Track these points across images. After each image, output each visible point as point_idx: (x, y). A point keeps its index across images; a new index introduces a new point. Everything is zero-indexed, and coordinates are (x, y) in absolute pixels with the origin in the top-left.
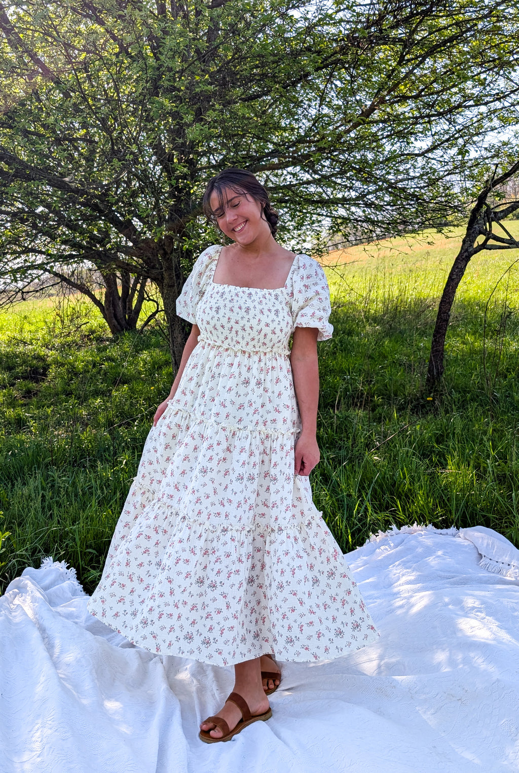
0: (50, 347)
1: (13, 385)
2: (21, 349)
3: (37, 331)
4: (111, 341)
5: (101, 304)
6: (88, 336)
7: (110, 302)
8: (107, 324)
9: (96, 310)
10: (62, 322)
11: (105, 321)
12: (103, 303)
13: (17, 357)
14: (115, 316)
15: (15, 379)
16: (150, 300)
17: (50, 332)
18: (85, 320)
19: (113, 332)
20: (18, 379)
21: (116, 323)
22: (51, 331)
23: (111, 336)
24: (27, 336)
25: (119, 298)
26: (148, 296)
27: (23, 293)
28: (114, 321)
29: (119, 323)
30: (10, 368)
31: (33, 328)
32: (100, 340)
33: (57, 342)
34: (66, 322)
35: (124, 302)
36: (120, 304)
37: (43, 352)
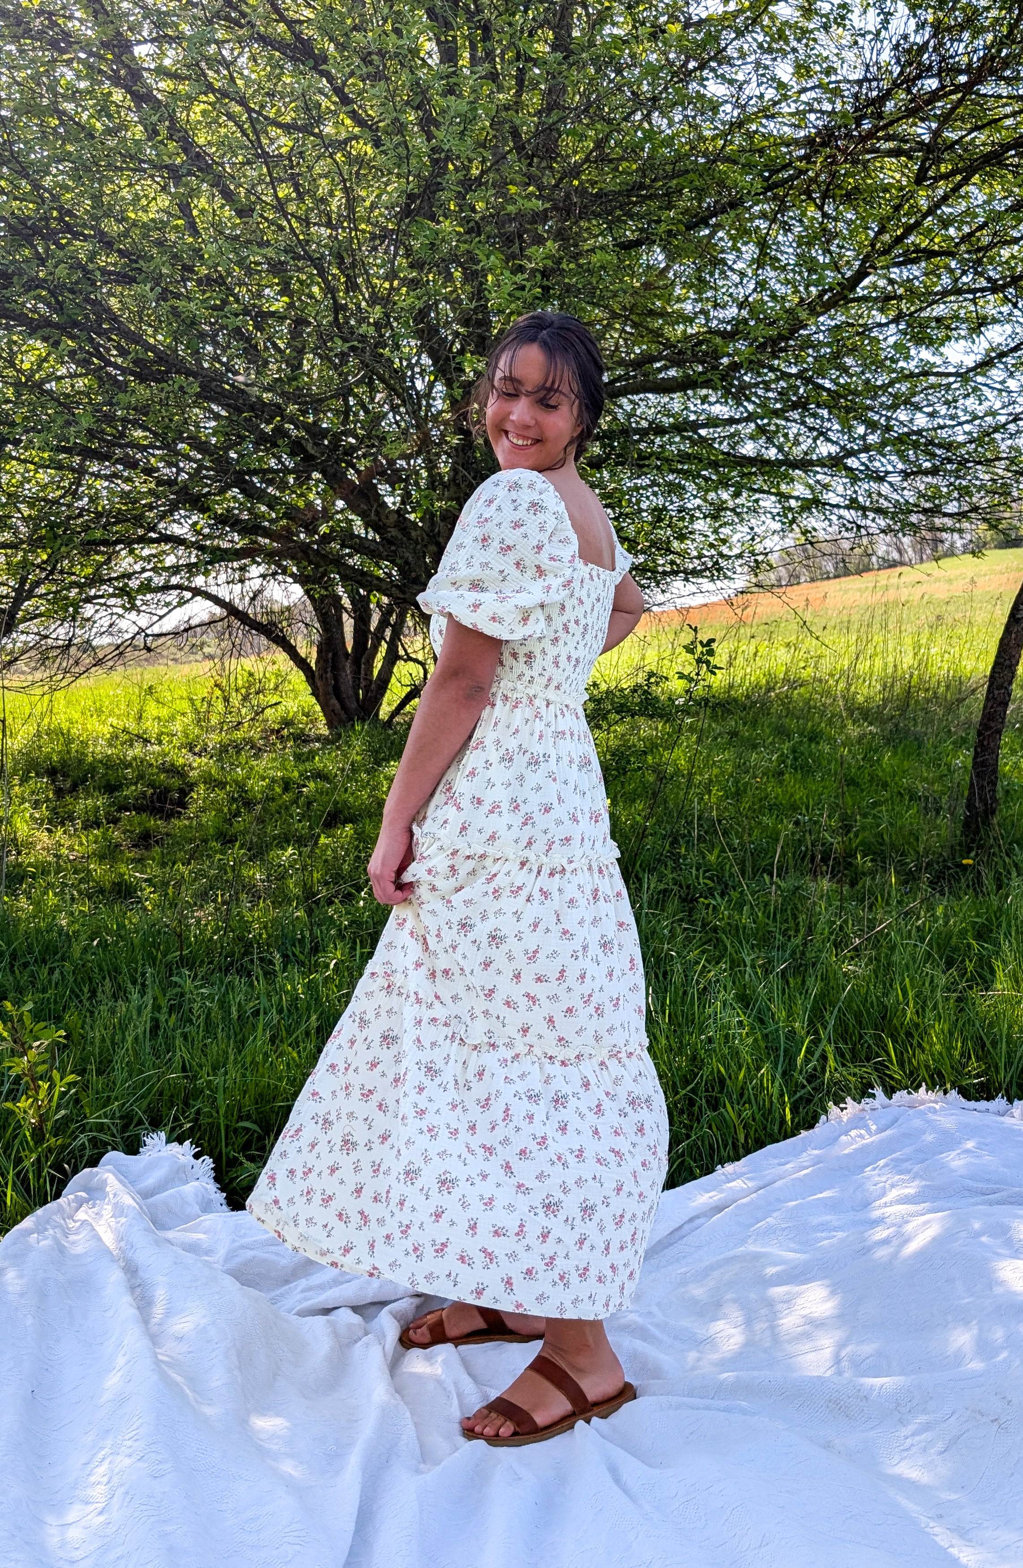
0: (197, 750)
1: (115, 821)
2: (137, 750)
3: (172, 718)
4: (326, 741)
5: (309, 665)
6: (278, 731)
7: (326, 661)
8: (318, 708)
9: (298, 678)
10: (226, 700)
11: (313, 700)
12: (313, 665)
13: (129, 765)
14: (337, 691)
15: (119, 810)
16: (410, 659)
17: (199, 720)
18: (275, 699)
19: (330, 724)
20: (127, 810)
21: (338, 706)
22: (201, 720)
23: (325, 731)
24: (152, 728)
25: (347, 655)
26: (407, 654)
27: (147, 635)
28: (334, 701)
29: (344, 707)
30: (111, 788)
31: (164, 712)
32: (301, 738)
33: (214, 740)
34: (236, 700)
35: (357, 662)
36: (348, 667)
37: (182, 758)
